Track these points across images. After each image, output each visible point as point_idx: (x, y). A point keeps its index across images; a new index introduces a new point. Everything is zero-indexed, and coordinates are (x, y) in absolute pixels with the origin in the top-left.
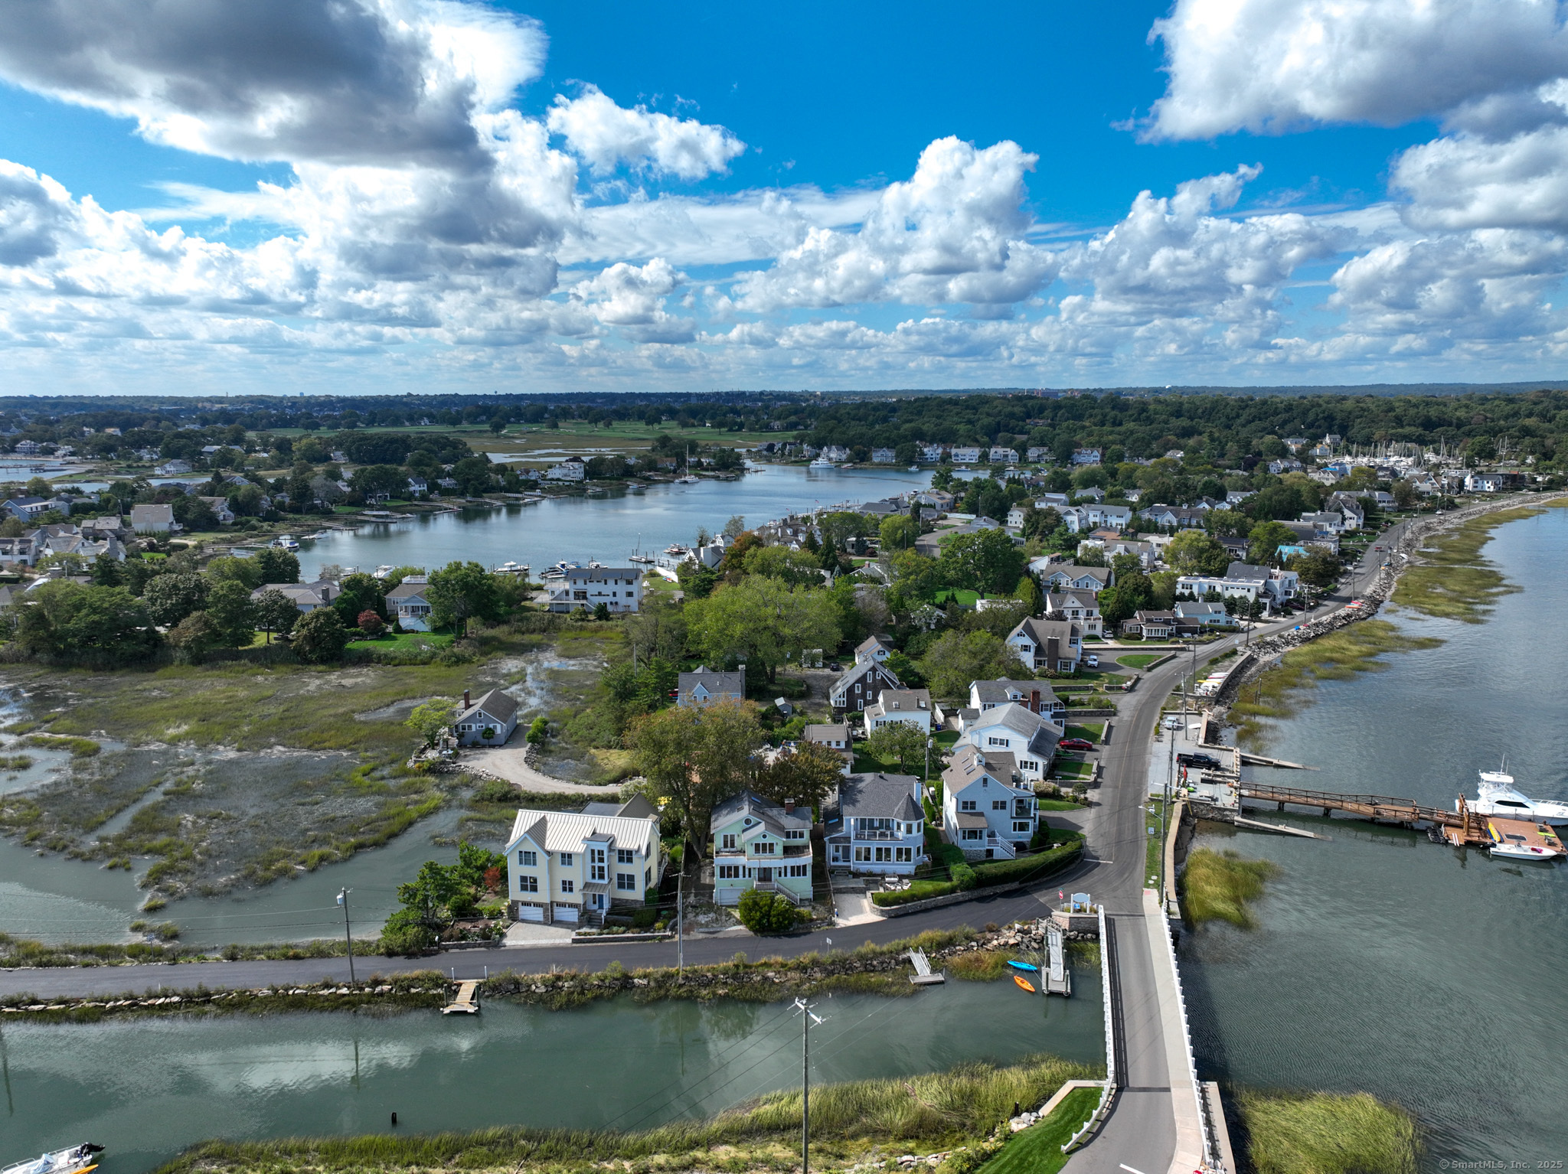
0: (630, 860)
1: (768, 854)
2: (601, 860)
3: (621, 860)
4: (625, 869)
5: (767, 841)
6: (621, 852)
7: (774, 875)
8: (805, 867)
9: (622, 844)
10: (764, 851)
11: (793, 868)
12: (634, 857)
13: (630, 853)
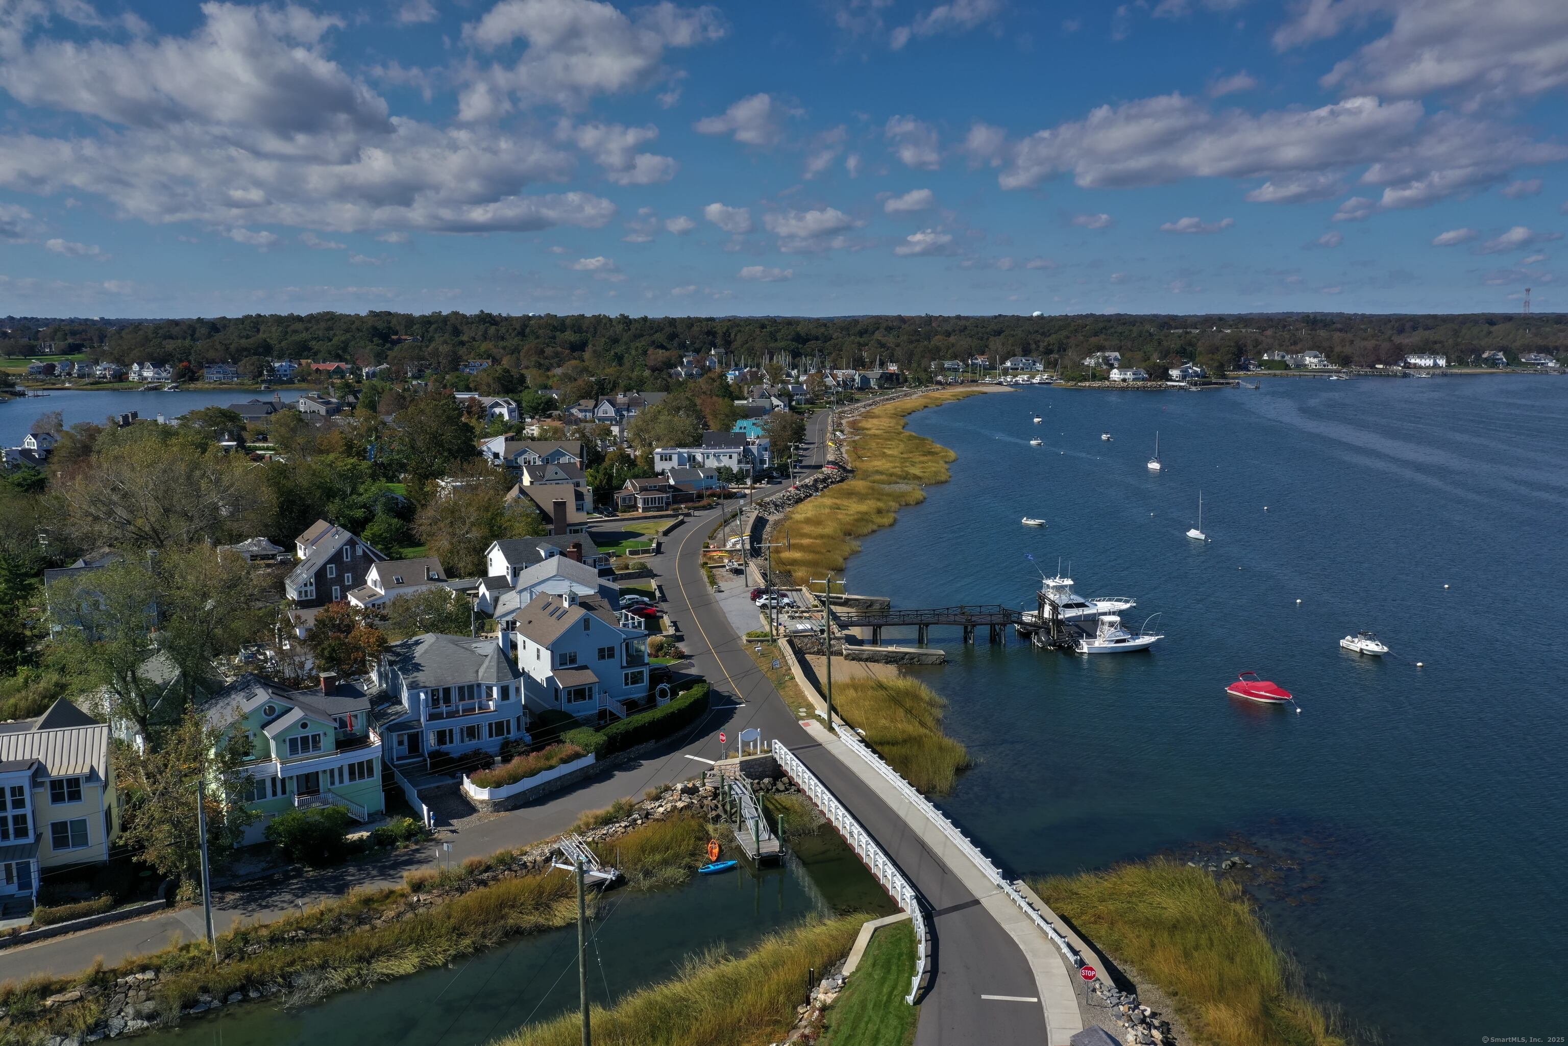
0: (75, 796)
1: (311, 753)
2: (19, 804)
3: (57, 798)
4: (67, 812)
5: (309, 732)
6: (56, 784)
7: (324, 781)
8: (370, 762)
9: (58, 769)
10: (305, 748)
11: (351, 767)
12: (84, 788)
13: (74, 782)
